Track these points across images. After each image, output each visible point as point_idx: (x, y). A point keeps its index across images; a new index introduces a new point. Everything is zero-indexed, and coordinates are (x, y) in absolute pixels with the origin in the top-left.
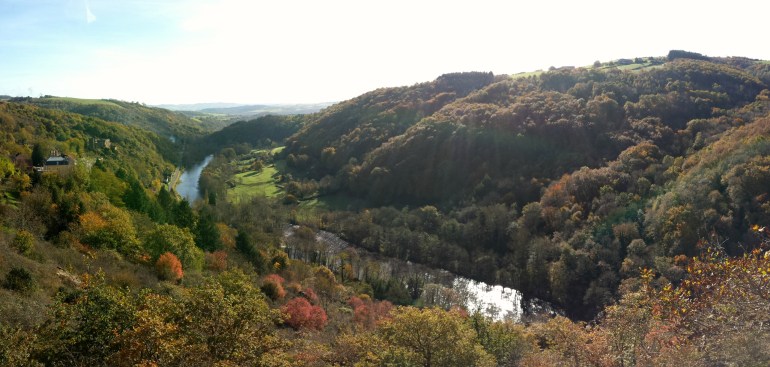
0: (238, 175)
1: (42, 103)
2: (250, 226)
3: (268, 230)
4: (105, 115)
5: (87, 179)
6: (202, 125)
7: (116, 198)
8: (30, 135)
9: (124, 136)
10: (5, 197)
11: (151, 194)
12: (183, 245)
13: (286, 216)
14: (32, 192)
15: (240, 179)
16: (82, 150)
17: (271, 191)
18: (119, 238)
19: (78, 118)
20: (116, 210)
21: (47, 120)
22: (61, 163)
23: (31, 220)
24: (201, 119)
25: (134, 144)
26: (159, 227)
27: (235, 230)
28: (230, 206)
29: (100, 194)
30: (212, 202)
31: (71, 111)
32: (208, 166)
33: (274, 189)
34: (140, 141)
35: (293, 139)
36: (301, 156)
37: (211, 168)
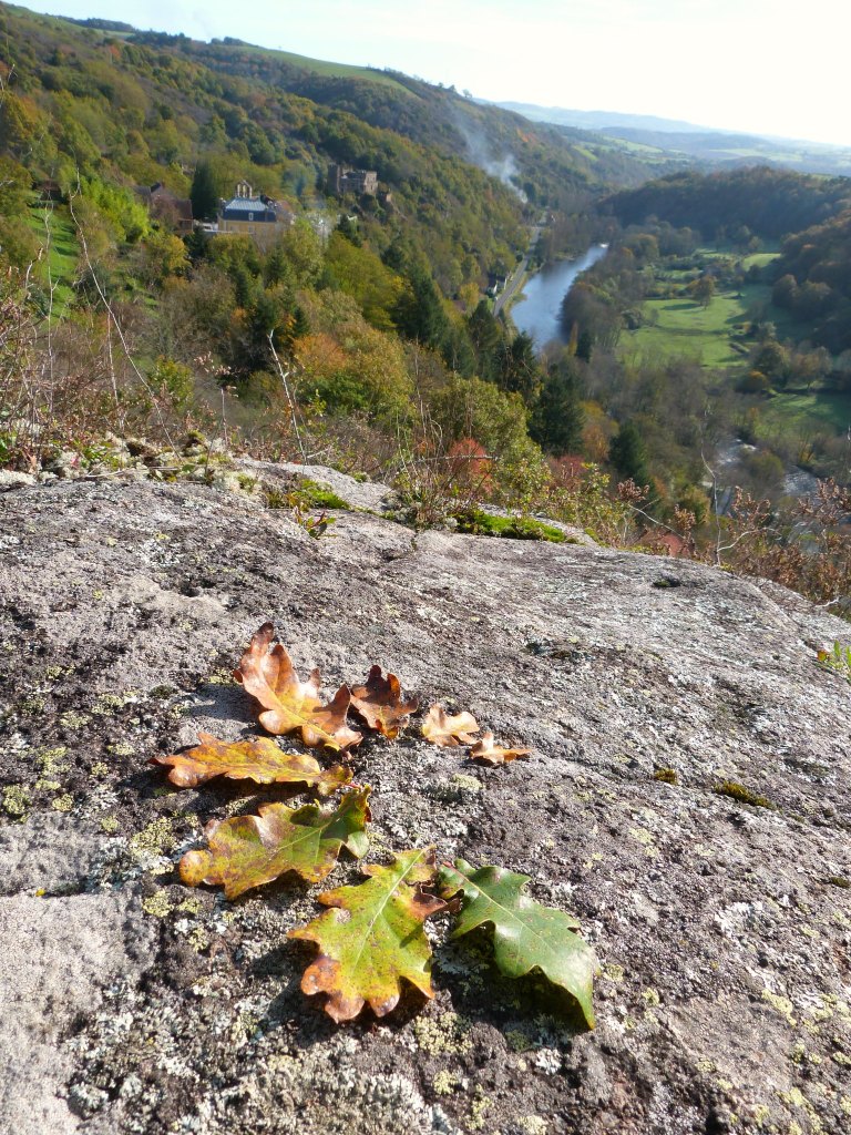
0: (652, 304)
1: (218, 57)
2: (650, 422)
3: (686, 440)
4: (371, 110)
5: (317, 260)
6: (597, 169)
7: (378, 312)
8: (187, 143)
9: (411, 170)
10: (129, 288)
11: (453, 314)
12: (502, 429)
13: (734, 418)
14: (189, 278)
15: (655, 313)
16: (309, 190)
17: (716, 356)
18: (375, 398)
19: (305, 111)
20: (374, 336)
21: (228, 106)
22: (259, 216)
23: (188, 339)
24: (596, 153)
25: (432, 194)
26: (460, 382)
27: (615, 424)
28: (617, 369)
29: (344, 300)
30: (583, 353)
31: (289, 90)
32: (592, 269)
33: (726, 351)
34: (447, 187)
35: (808, 239)
36: (811, 285)
37: (596, 276)
